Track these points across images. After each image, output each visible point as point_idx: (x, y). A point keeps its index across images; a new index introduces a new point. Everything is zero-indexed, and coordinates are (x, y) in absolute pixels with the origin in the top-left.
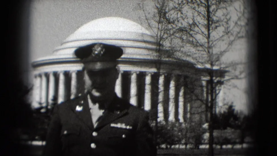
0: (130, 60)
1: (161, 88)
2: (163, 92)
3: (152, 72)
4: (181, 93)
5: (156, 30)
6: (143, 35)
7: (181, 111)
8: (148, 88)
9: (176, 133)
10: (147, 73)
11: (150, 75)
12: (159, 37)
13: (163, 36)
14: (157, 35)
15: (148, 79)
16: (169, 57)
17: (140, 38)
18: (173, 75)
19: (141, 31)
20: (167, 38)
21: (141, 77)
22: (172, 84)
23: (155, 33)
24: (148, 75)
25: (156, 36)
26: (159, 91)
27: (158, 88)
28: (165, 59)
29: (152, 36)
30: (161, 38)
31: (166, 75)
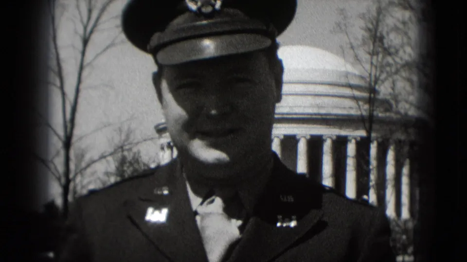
0: (314, 117)
1: (373, 163)
2: (375, 169)
3: (358, 136)
4: (405, 171)
5: (368, 67)
6: (347, 75)
7: (405, 199)
8: (351, 163)
9: (398, 236)
10: (350, 138)
11: (353, 141)
12: (373, 79)
13: (380, 75)
14: (370, 75)
15: (351, 149)
16: (387, 110)
17: (343, 81)
18: (391, 141)
19: (343, 69)
20: (386, 79)
21: (340, 144)
22: (391, 156)
23: (367, 71)
24: (350, 141)
25: (368, 75)
26: (371, 167)
27: (368, 163)
28: (380, 115)
29: (362, 78)
30: (377, 80)
31: (380, 140)
